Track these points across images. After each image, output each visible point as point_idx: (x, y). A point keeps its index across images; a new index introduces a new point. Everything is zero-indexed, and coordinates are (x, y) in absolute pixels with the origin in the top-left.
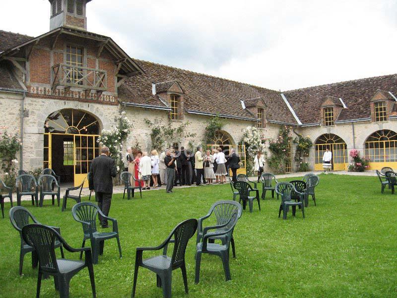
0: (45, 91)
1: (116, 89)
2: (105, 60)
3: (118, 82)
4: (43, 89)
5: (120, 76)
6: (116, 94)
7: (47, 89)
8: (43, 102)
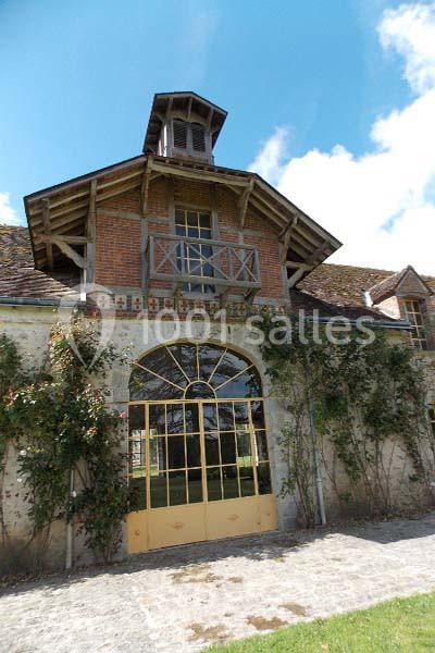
0: (129, 301)
1: (286, 292)
2: (257, 233)
3: (289, 278)
4: (124, 298)
5: (289, 264)
6: (288, 301)
7: (134, 299)
8: (126, 328)
